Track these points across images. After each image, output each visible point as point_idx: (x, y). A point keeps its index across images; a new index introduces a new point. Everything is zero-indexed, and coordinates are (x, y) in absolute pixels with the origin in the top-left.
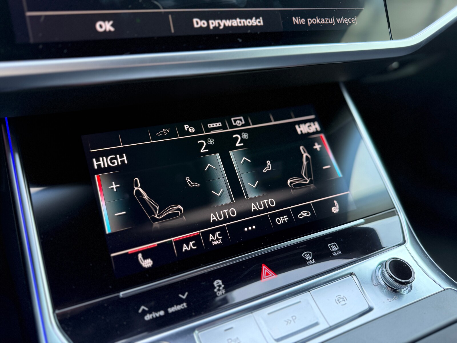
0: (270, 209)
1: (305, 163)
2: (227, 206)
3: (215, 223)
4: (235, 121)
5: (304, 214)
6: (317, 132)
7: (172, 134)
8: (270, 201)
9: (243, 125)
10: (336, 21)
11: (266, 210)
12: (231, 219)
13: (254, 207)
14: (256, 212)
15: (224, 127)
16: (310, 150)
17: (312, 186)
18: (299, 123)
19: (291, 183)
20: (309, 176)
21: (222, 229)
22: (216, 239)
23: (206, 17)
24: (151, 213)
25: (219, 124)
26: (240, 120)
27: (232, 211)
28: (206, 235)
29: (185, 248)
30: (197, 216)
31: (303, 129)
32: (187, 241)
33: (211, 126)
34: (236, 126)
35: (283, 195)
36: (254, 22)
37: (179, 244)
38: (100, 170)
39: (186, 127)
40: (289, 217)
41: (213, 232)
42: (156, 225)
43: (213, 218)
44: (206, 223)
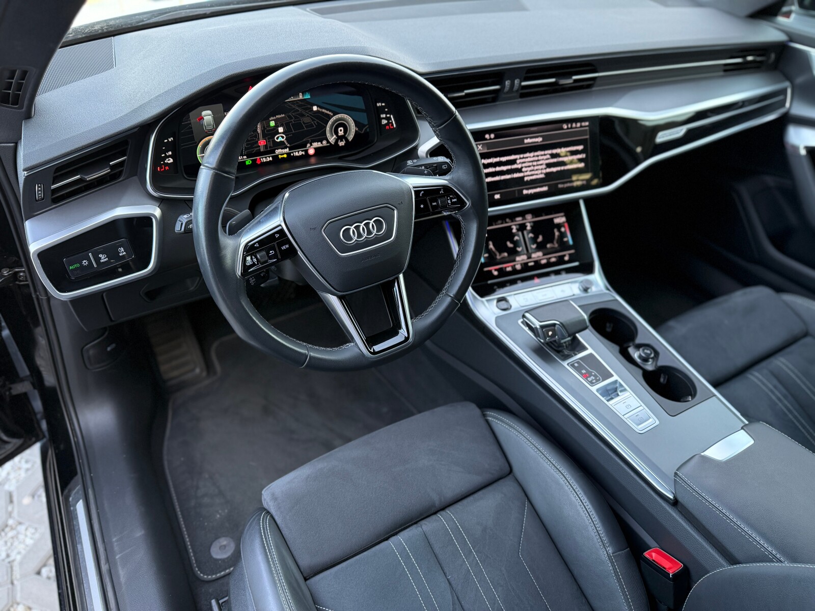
1: (556, 237)
2: (523, 255)
3: (518, 261)
5: (553, 260)
6: (564, 223)
8: (540, 254)
11: (538, 257)
12: (524, 260)
13: (533, 256)
14: (534, 258)
15: (523, 220)
16: (559, 231)
17: (558, 248)
18: (556, 217)
19: (549, 246)
21: (521, 263)
22: (518, 267)
23: (527, 189)
24: (496, 255)
25: (521, 219)
27: (524, 257)
30: (512, 258)
31: (557, 221)
32: (508, 267)
33: (517, 219)
34: (528, 219)
35: (546, 251)
36: (544, 189)
37: (506, 268)
39: (508, 220)
40: (547, 260)
41: (518, 264)
42: (498, 260)
43: (518, 259)
44: (514, 261)
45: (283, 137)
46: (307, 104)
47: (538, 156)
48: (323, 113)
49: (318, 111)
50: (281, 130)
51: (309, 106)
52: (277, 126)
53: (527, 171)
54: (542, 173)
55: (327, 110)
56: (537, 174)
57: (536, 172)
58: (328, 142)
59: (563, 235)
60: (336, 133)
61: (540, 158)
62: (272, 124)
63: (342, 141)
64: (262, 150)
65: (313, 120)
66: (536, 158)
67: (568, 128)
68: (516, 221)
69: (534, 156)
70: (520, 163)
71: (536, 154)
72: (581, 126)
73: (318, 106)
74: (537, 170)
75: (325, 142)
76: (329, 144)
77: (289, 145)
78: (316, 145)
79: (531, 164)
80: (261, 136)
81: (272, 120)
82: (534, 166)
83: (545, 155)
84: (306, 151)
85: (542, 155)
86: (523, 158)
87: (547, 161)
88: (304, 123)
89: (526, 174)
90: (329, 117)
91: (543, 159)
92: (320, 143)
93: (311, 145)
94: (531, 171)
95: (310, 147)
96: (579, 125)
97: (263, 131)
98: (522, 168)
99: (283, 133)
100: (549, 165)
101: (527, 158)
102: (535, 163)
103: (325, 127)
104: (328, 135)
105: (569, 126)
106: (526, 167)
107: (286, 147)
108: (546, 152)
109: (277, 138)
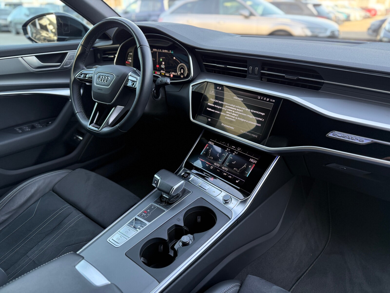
0: (225, 170)
1: (243, 168)
2: (219, 164)
3: (214, 165)
4: (239, 148)
5: (230, 177)
6: (254, 163)
7: (224, 144)
8: (227, 169)
9: (239, 151)
10: (251, 135)
11: (224, 170)
12: (217, 166)
13: (223, 168)
14: (222, 169)
16: (248, 166)
17: (238, 173)
18: (252, 158)
19: (235, 169)
20: (240, 171)
21: (214, 167)
23: (224, 124)
24: (208, 155)
25: (234, 147)
26: (240, 149)
27: (218, 165)
28: (211, 165)
29: (207, 165)
30: (213, 161)
31: (252, 160)
32: (208, 164)
33: (233, 147)
34: (237, 150)
35: (231, 170)
36: (232, 128)
38: (209, 144)
39: (228, 144)
40: (227, 175)
41: (212, 166)
42: (207, 158)
43: (215, 164)
44: (213, 164)
45: (164, 66)
46: (172, 56)
47: (237, 108)
48: (176, 60)
49: (175, 59)
50: (163, 63)
51: (172, 57)
52: (162, 61)
53: (228, 114)
54: (235, 119)
55: (178, 60)
56: (232, 118)
57: (232, 117)
58: (177, 74)
59: (247, 169)
60: (181, 71)
61: (237, 110)
62: (161, 60)
63: (182, 75)
64: (157, 69)
65: (173, 63)
66: (236, 109)
67: (260, 99)
68: (231, 147)
69: (235, 107)
70: (227, 108)
71: (236, 107)
72: (269, 101)
73: (175, 58)
74: (233, 116)
75: (176, 73)
76: (177, 75)
77: (165, 70)
78: (173, 73)
79: (231, 111)
80: (157, 63)
81: (161, 58)
82: (233, 113)
83: (241, 109)
84: (170, 75)
85: (239, 109)
86: (229, 106)
87: (240, 113)
88: (171, 63)
89: (227, 115)
90: (179, 64)
91: (238, 111)
92: (174, 73)
93: (172, 73)
94: (230, 115)
95: (171, 73)
96: (268, 100)
97: (158, 62)
98: (227, 111)
99: (164, 65)
100: (240, 116)
101: (231, 107)
102: (234, 111)
103: (177, 67)
104: (178, 71)
105: (262, 98)
106: (228, 111)
107: (164, 71)
108: (242, 108)
109: (162, 66)
